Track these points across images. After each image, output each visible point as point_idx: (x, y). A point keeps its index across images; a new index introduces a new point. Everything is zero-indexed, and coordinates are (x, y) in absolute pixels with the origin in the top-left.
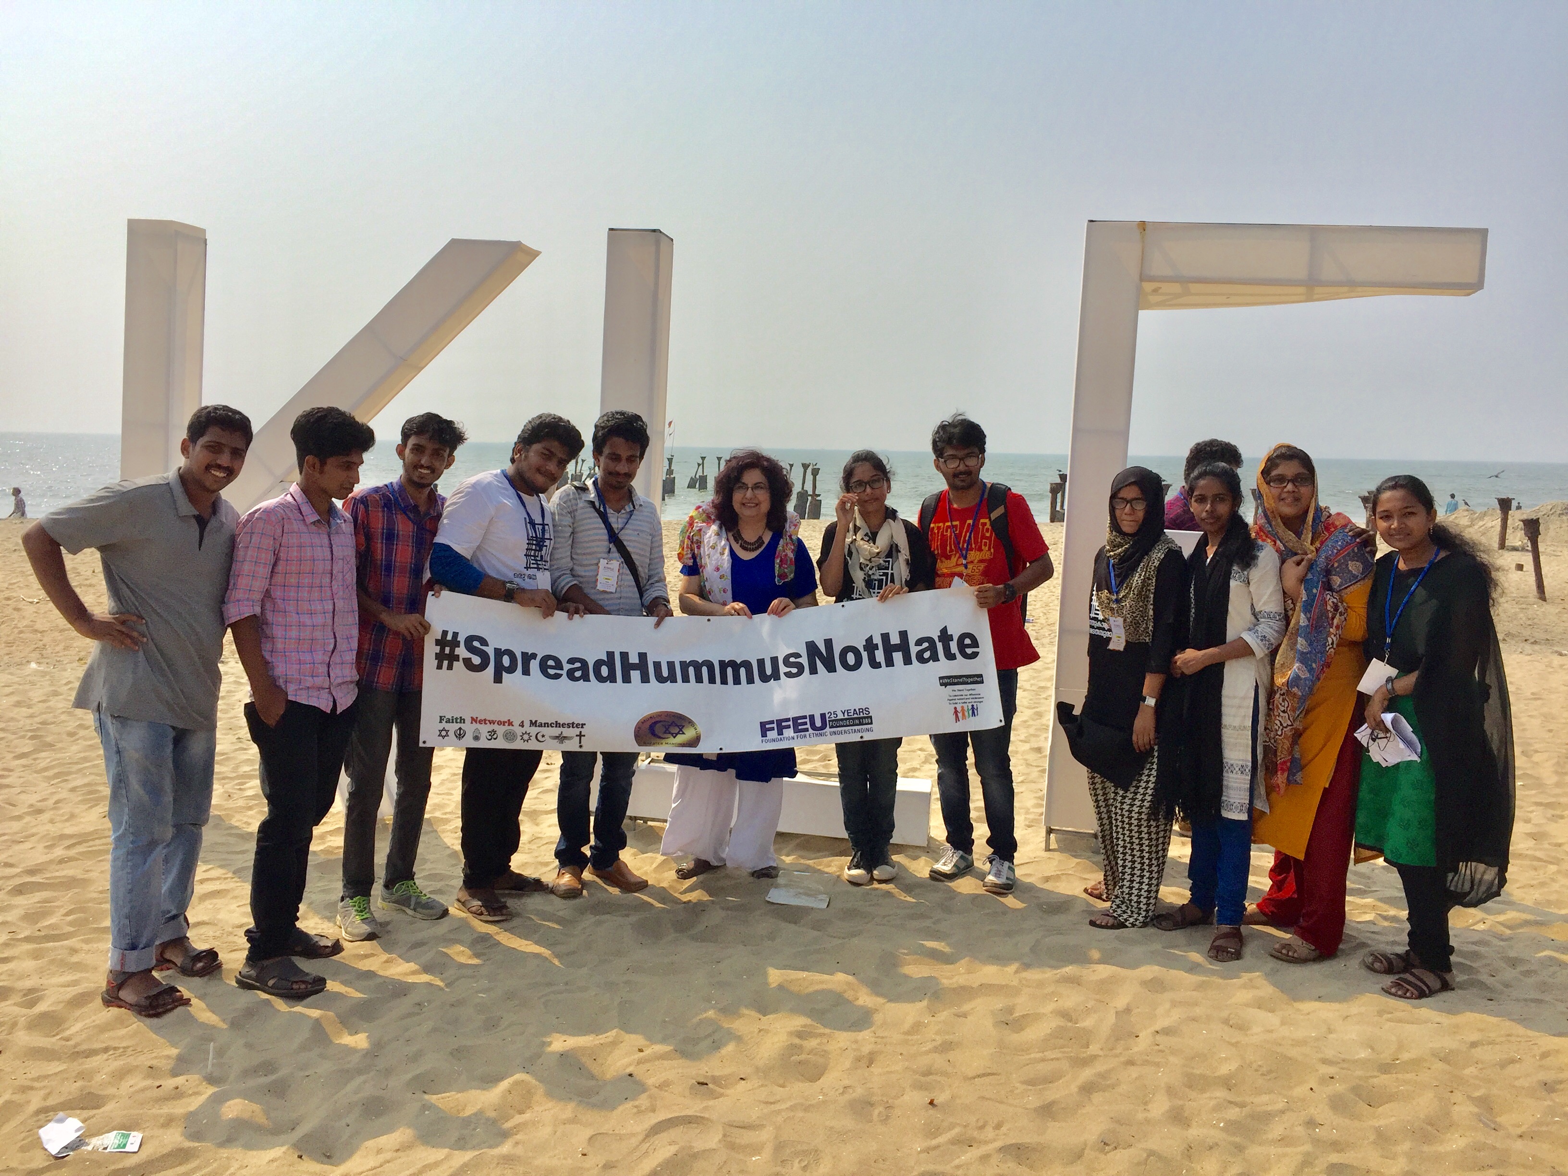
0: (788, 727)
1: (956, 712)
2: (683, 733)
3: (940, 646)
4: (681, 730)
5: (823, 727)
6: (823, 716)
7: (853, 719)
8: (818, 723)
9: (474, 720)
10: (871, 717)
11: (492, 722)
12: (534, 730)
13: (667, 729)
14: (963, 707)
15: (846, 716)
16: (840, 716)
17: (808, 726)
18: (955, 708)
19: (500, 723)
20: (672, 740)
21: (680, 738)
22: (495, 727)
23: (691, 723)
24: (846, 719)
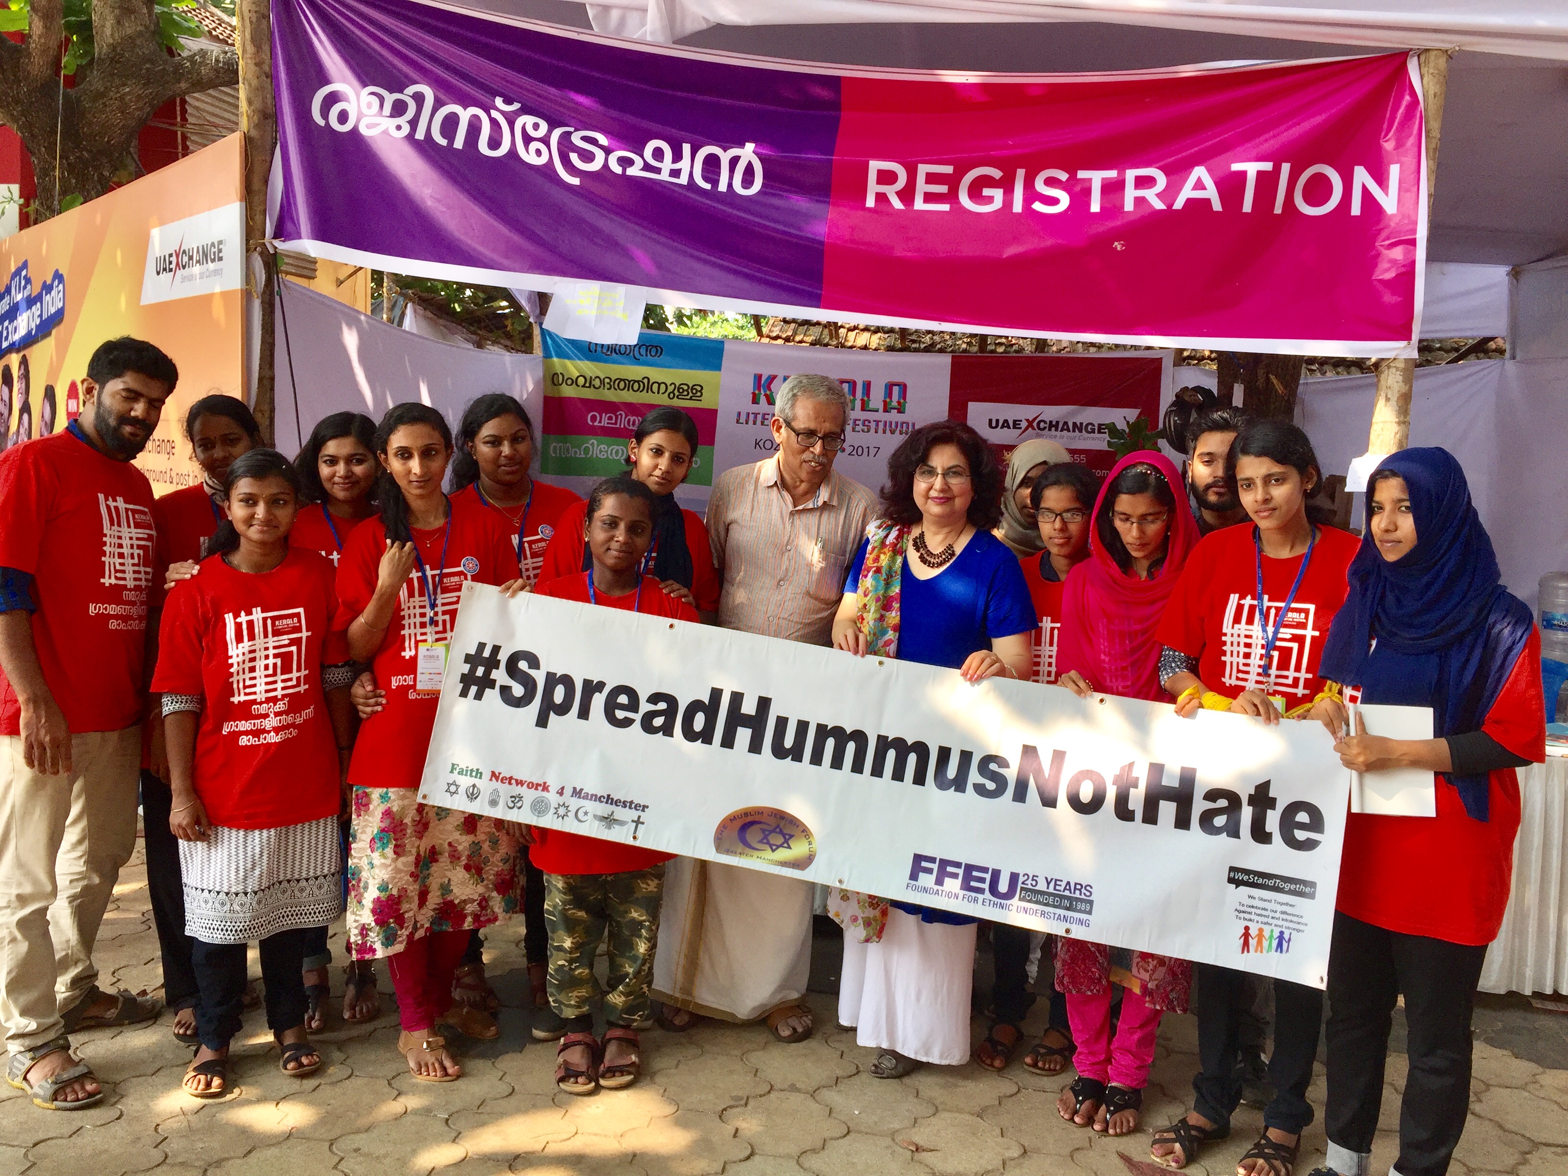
0: (955, 876)
1: (1246, 935)
2: (789, 847)
3: (1247, 813)
4: (786, 841)
5: (1009, 895)
6: (1014, 877)
7: (1062, 897)
8: (1003, 886)
9: (494, 775)
10: (1091, 903)
11: (520, 783)
12: (574, 803)
13: (766, 837)
14: (1261, 930)
15: (1051, 890)
16: (1042, 886)
17: (986, 886)
18: (1247, 928)
19: (532, 786)
20: (768, 854)
21: (783, 854)
22: (523, 790)
23: (805, 832)
24: (1050, 894)
